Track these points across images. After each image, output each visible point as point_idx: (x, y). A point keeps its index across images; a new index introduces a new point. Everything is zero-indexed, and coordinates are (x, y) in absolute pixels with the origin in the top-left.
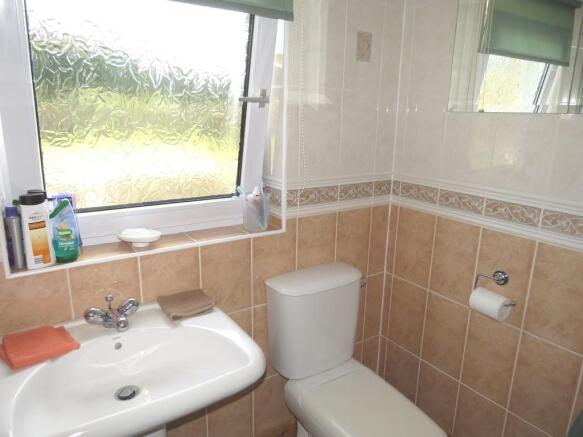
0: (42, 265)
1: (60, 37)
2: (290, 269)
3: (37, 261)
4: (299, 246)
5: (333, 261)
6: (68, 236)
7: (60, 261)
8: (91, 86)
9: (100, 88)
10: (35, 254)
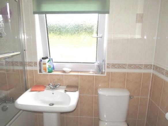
0: (44, 72)
1: (52, 25)
2: (107, 87)
3: (44, 71)
4: (111, 81)
5: (124, 88)
6: (50, 67)
7: (49, 72)
8: (58, 35)
9: (60, 35)
10: (44, 70)
